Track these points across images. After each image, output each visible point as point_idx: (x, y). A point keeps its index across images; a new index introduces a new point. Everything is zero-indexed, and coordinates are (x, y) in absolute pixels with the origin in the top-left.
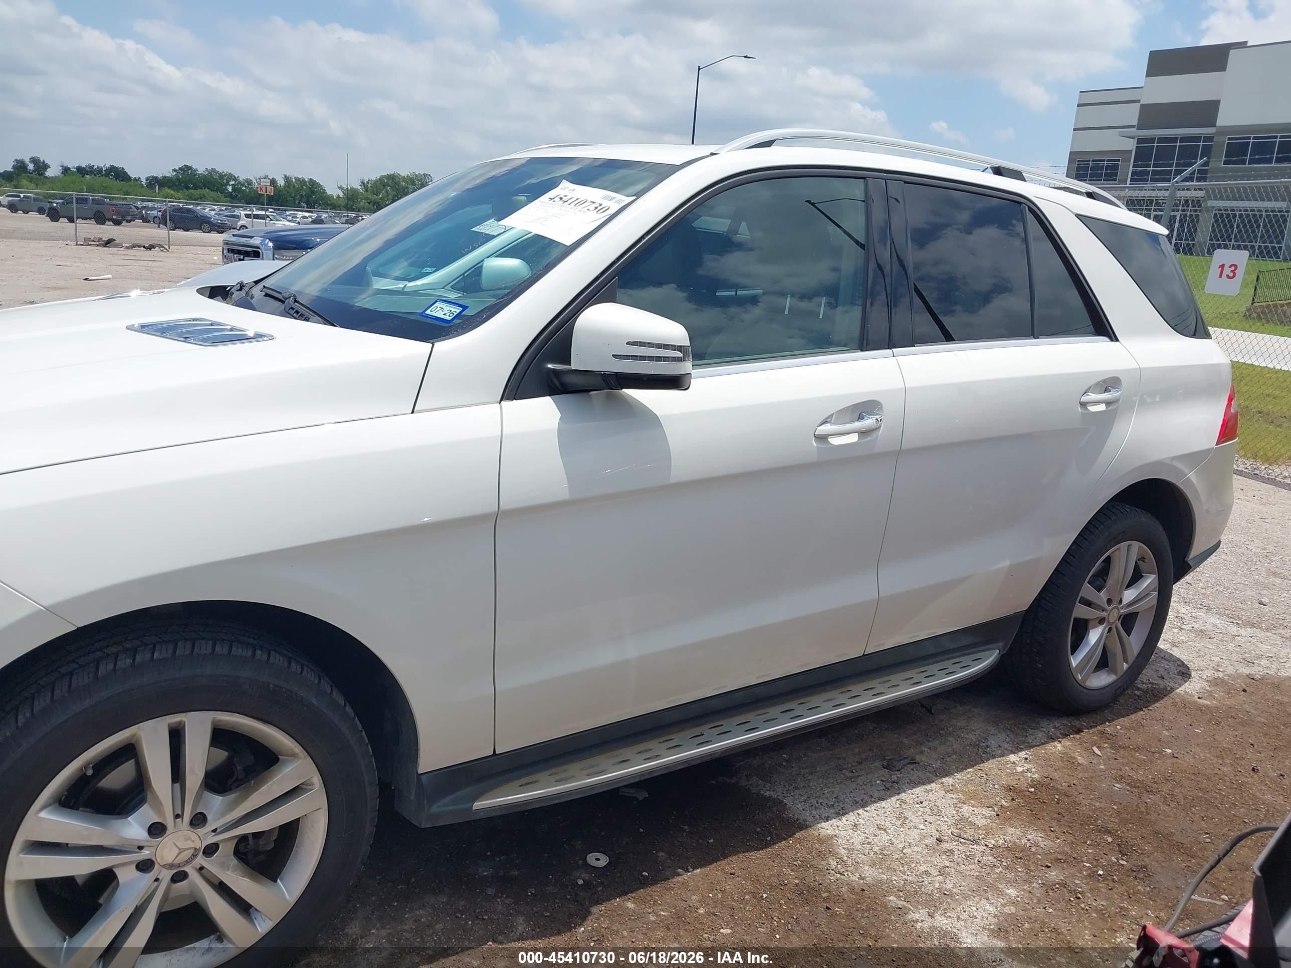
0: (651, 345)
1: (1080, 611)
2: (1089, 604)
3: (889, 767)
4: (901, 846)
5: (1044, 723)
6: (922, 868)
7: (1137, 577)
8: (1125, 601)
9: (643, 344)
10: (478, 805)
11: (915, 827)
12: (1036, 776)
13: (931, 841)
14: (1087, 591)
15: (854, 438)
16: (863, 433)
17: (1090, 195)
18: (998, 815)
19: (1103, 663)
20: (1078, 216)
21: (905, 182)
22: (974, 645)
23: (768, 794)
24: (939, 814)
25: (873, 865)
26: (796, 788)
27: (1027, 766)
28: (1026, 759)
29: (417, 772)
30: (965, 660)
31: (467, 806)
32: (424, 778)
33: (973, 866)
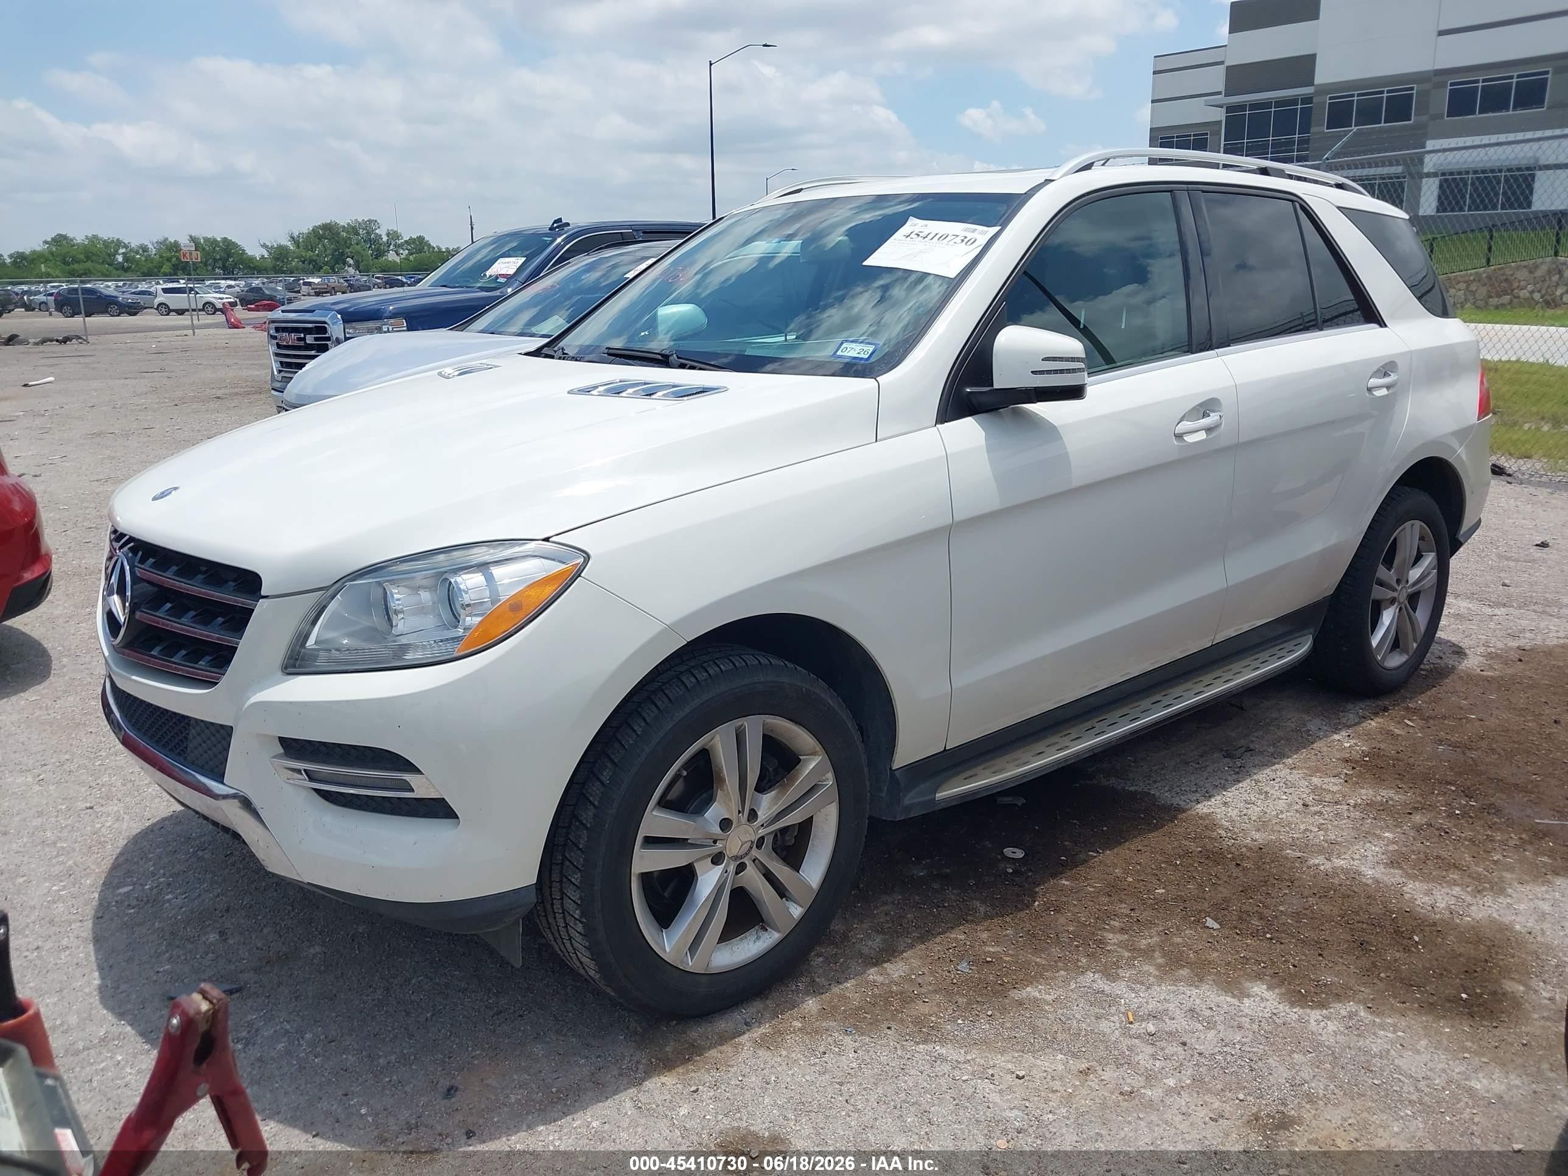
0: (1061, 359)
1: (1377, 592)
2: (1381, 584)
3: (1229, 755)
4: (1274, 813)
5: (1350, 706)
6: (1302, 827)
7: (1418, 558)
8: (1411, 581)
9: (1054, 359)
10: (939, 795)
11: (1279, 798)
12: (1364, 748)
13: (1299, 807)
14: (1382, 572)
15: (1202, 436)
16: (1209, 430)
17: (1340, 186)
18: (1346, 781)
19: (1396, 645)
20: (1339, 208)
21: (1203, 192)
22: (1291, 632)
23: (1132, 789)
24: (1294, 786)
25: (1258, 830)
26: (1155, 782)
27: (1352, 742)
28: (1349, 736)
29: (891, 769)
30: (1289, 645)
31: (932, 797)
32: (896, 773)
33: (1344, 821)
